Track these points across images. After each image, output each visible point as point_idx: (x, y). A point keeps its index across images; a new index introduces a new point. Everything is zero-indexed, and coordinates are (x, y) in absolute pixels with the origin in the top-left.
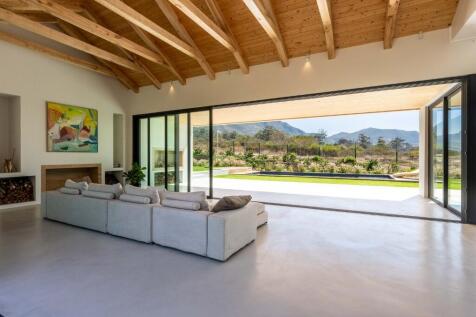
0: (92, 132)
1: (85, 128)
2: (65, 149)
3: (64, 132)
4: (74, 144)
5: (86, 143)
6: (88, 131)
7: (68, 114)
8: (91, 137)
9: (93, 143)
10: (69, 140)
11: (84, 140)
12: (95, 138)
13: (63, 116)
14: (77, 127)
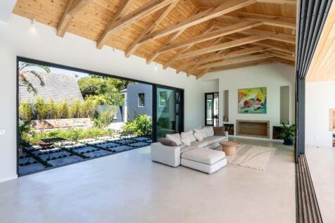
0: (263, 102)
1: (258, 100)
2: (246, 112)
3: (246, 103)
4: (252, 109)
5: (259, 108)
6: (260, 101)
7: (248, 94)
8: (262, 105)
9: (263, 107)
10: (248, 107)
11: (257, 106)
12: (264, 105)
13: (245, 95)
14: (253, 100)
